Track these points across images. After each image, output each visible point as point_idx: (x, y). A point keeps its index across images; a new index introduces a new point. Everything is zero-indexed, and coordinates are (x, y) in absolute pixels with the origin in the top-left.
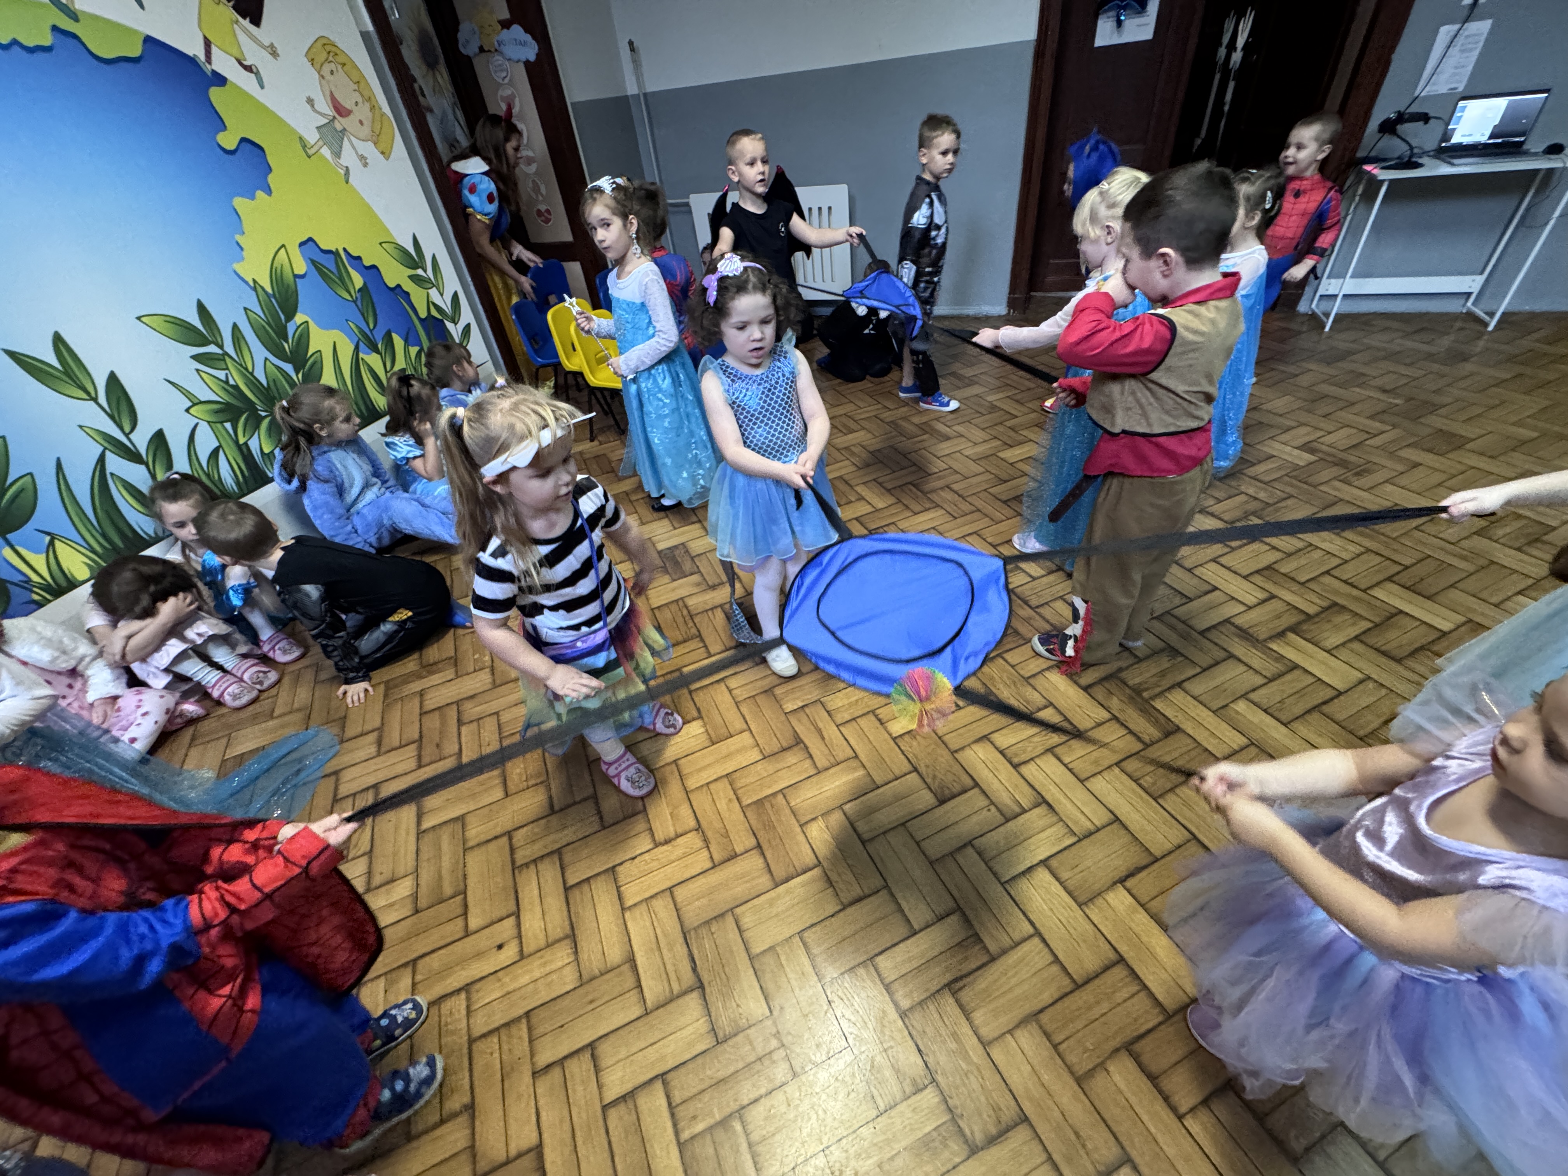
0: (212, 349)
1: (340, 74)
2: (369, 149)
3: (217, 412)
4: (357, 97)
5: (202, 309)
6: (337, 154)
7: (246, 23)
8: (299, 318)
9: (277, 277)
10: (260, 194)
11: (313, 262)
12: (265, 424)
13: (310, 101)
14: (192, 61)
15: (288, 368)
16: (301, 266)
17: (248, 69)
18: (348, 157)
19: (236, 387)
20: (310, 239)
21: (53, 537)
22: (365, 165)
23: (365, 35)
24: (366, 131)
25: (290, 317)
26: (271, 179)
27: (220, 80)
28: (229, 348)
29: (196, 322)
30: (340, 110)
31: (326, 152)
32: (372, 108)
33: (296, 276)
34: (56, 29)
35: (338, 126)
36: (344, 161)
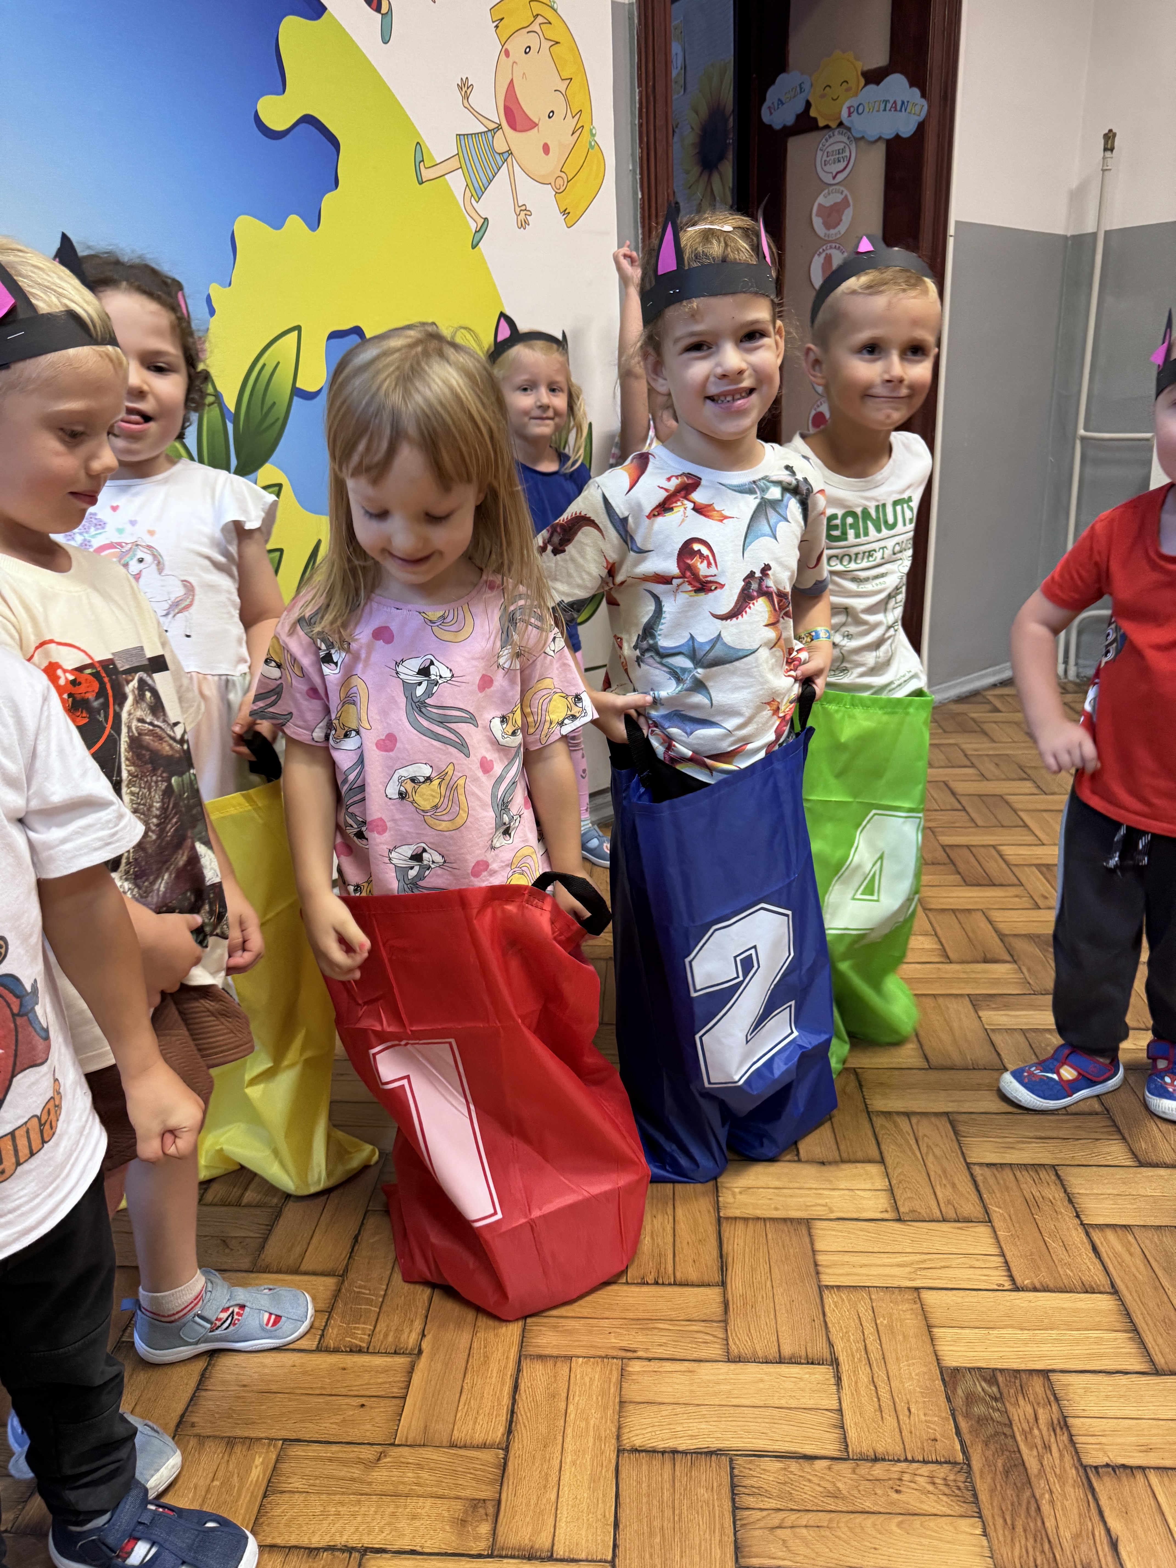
1: (542, 59)
4: (557, 104)
6: (478, 192)
9: (257, 383)
10: (294, 222)
13: (465, 88)
16: (314, 376)
18: (497, 202)
20: (357, 330)
22: (523, 224)
24: (550, 165)
26: (329, 202)
27: (315, 7)
30: (515, 118)
31: (457, 182)
32: (577, 130)
33: (297, 392)
35: (500, 145)
36: (484, 207)
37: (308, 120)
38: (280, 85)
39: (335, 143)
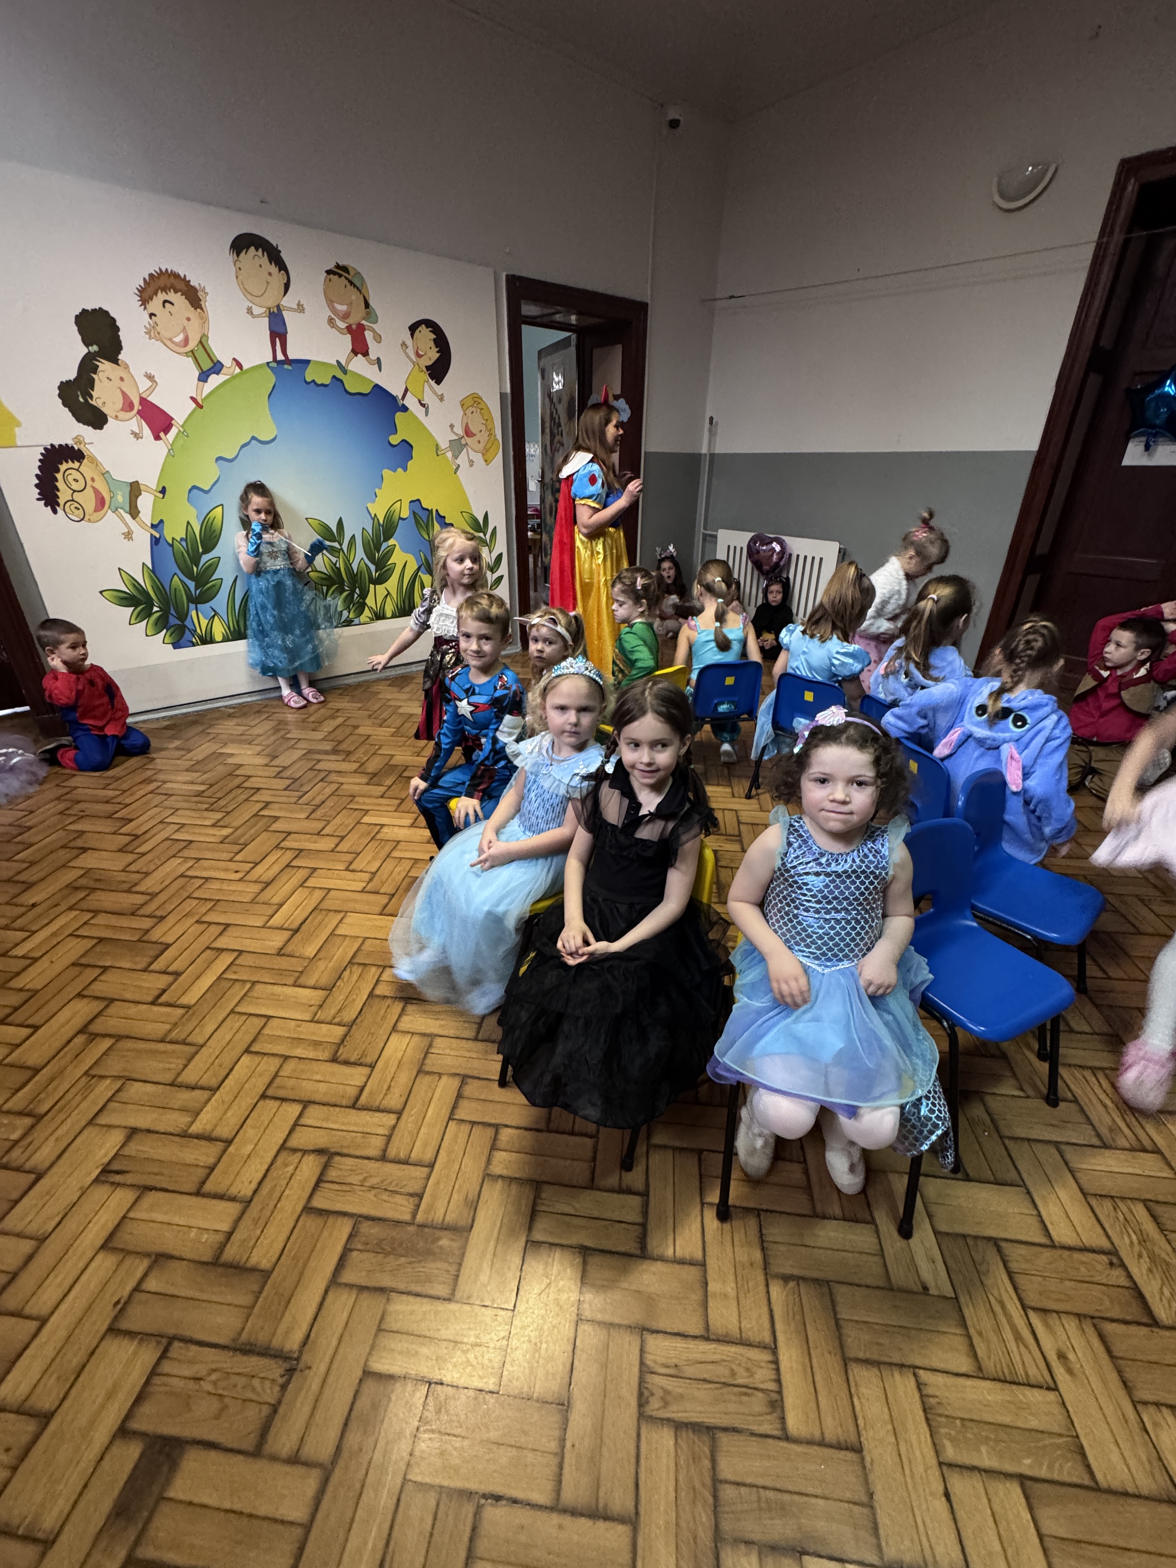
0: (336, 545)
1: (477, 415)
2: (478, 458)
3: (322, 579)
4: (483, 428)
5: (340, 523)
6: (456, 457)
7: (433, 383)
8: (392, 542)
9: (389, 516)
10: (400, 470)
11: (414, 513)
12: (345, 594)
13: (452, 426)
14: (394, 398)
15: (373, 568)
16: (405, 513)
17: (423, 405)
18: (462, 460)
19: (339, 569)
20: (418, 500)
21: (216, 614)
22: (471, 466)
23: (502, 396)
24: (481, 446)
25: (387, 539)
26: (410, 463)
27: (405, 409)
28: (345, 547)
29: (334, 530)
30: (468, 433)
31: (449, 455)
32: (490, 435)
33: (400, 518)
34: (334, 377)
35: (463, 442)
36: (458, 461)
37: (404, 441)
38: (395, 431)
39: (411, 446)
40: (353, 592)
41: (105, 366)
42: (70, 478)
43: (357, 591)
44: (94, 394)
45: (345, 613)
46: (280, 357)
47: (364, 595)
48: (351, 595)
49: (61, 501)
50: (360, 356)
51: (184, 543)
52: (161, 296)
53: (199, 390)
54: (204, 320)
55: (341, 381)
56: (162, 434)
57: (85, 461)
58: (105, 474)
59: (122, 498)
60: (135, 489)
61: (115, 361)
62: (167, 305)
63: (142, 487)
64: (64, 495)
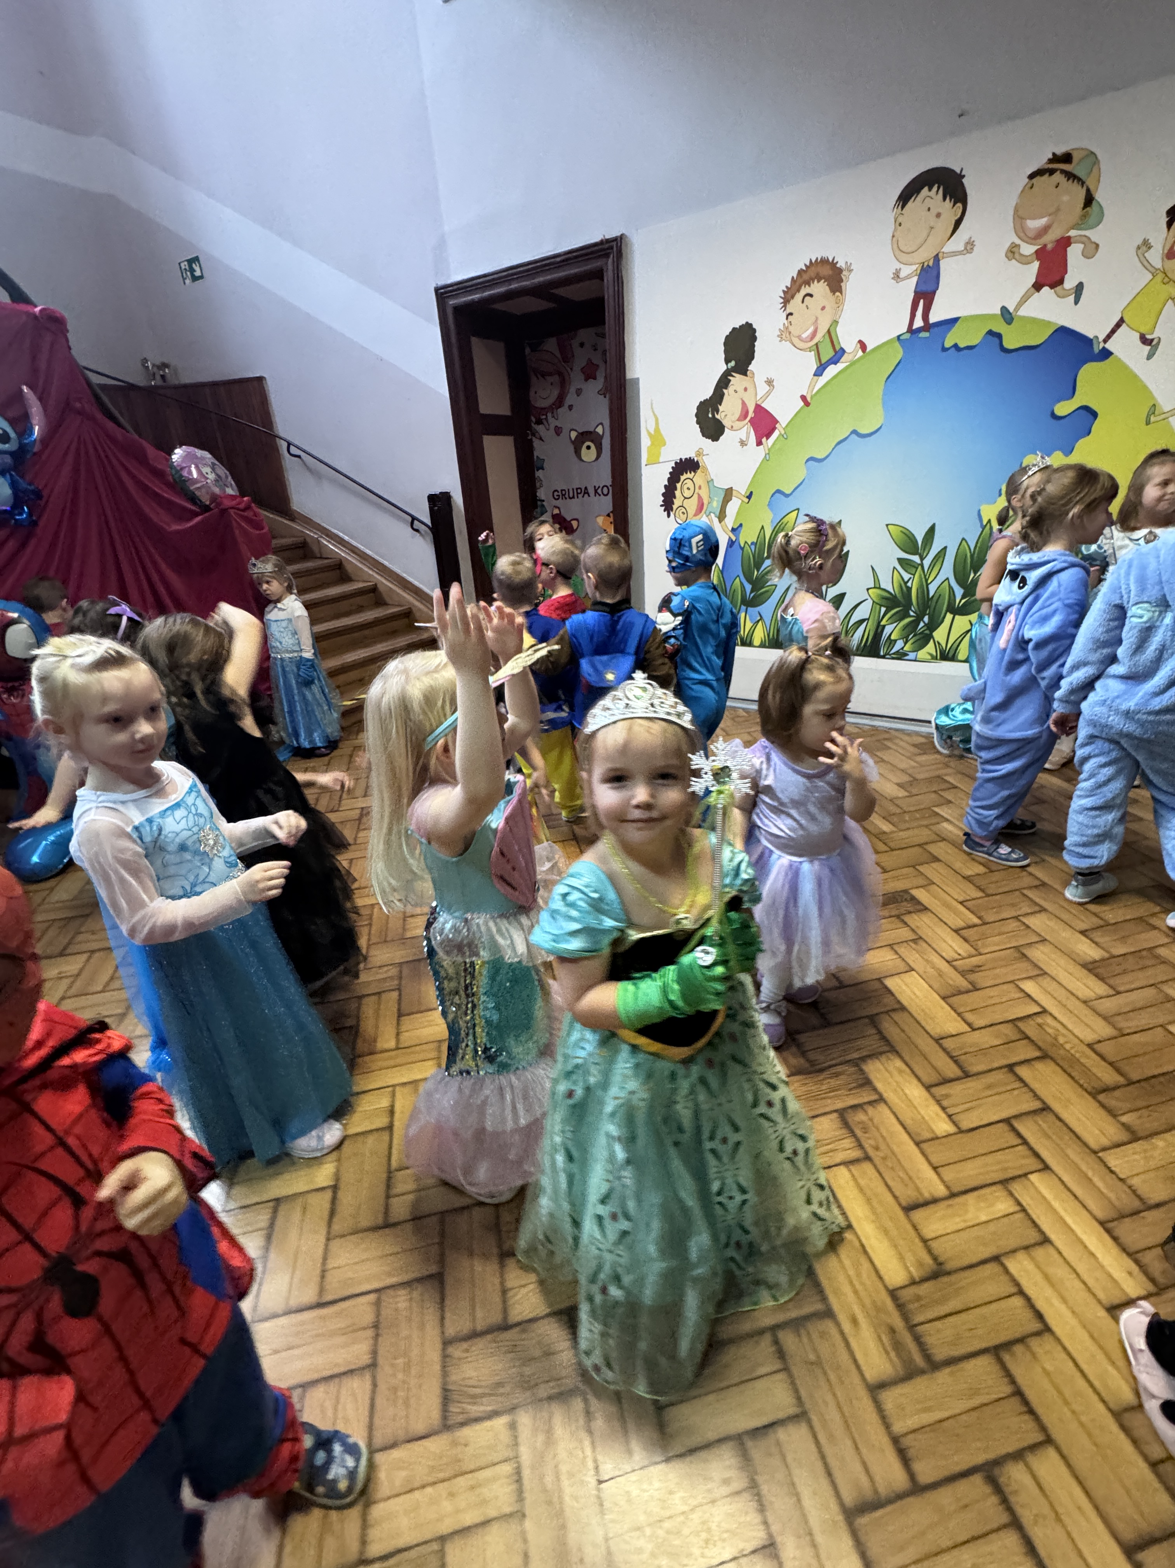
0: (916, 559)
3: (884, 598)
10: (1060, 451)
12: (907, 620)
15: (958, 592)
17: (1149, 342)
19: (909, 589)
26: (1082, 442)
28: (927, 563)
29: (920, 537)
34: (990, 333)
37: (1083, 408)
38: (1071, 395)
39: (1095, 416)
40: (919, 618)
41: (737, 380)
42: (685, 487)
43: (926, 619)
44: (721, 408)
45: (899, 645)
46: (919, 323)
47: (933, 625)
48: (916, 623)
49: (675, 507)
50: (1046, 289)
51: (753, 547)
52: (804, 291)
53: (811, 386)
54: (839, 304)
55: (999, 336)
56: (764, 440)
57: (699, 471)
58: (710, 482)
59: (716, 504)
60: (728, 494)
61: (744, 372)
62: (807, 298)
63: (734, 493)
64: (677, 502)
